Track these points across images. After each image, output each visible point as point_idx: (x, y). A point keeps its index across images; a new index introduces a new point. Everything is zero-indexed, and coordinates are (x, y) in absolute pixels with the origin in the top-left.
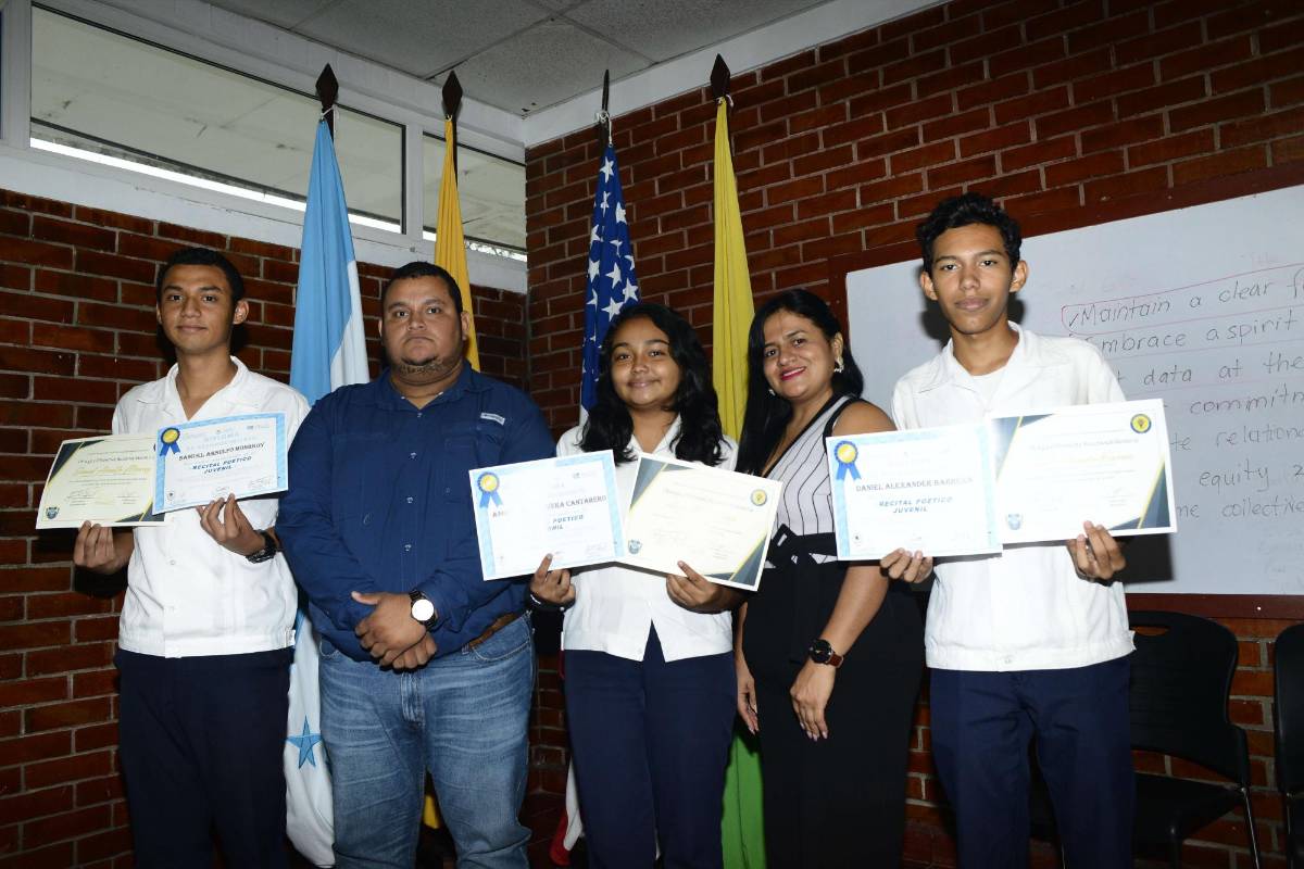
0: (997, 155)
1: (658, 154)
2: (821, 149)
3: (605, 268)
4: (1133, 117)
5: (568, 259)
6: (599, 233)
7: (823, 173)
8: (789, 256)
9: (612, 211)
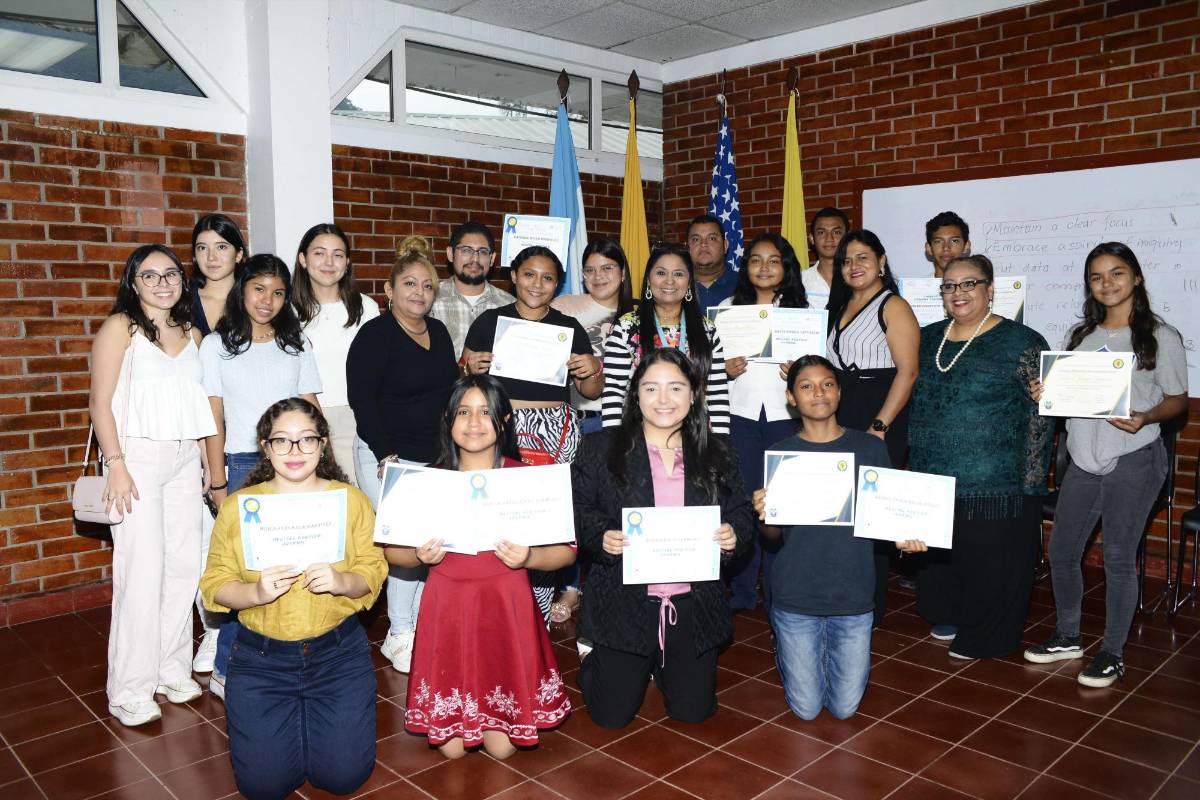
0: (956, 127)
1: (752, 100)
2: (853, 110)
3: (721, 192)
4: (1034, 114)
5: (691, 161)
6: (718, 170)
7: (854, 125)
8: (830, 176)
9: (726, 157)
